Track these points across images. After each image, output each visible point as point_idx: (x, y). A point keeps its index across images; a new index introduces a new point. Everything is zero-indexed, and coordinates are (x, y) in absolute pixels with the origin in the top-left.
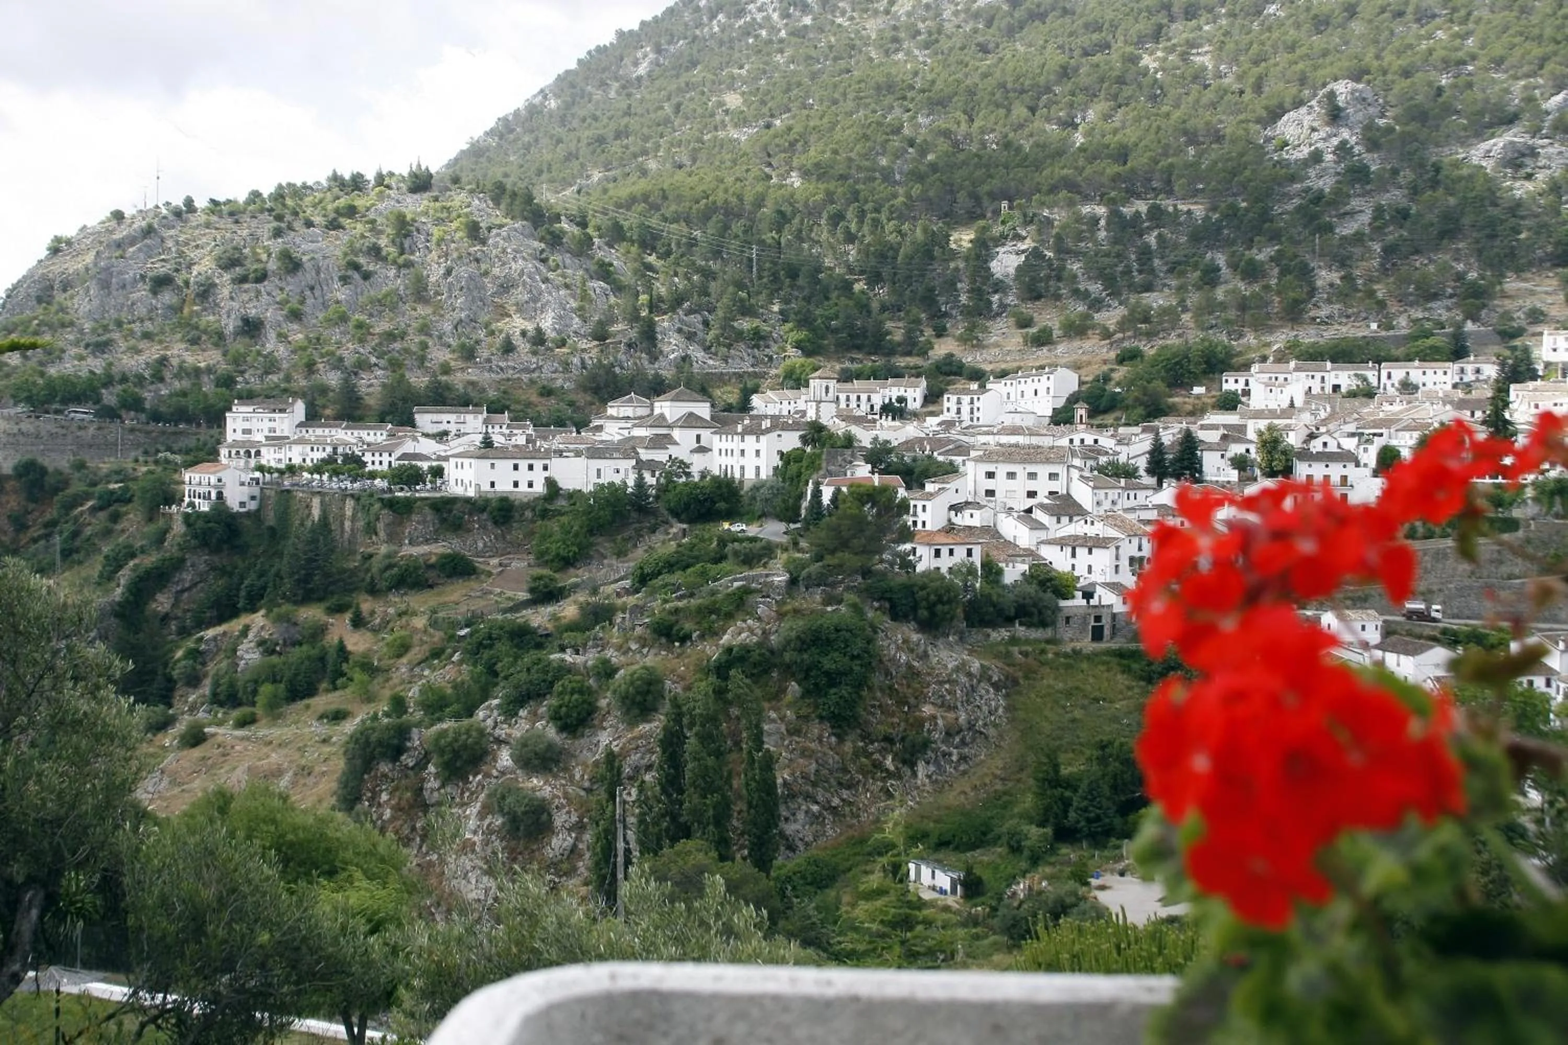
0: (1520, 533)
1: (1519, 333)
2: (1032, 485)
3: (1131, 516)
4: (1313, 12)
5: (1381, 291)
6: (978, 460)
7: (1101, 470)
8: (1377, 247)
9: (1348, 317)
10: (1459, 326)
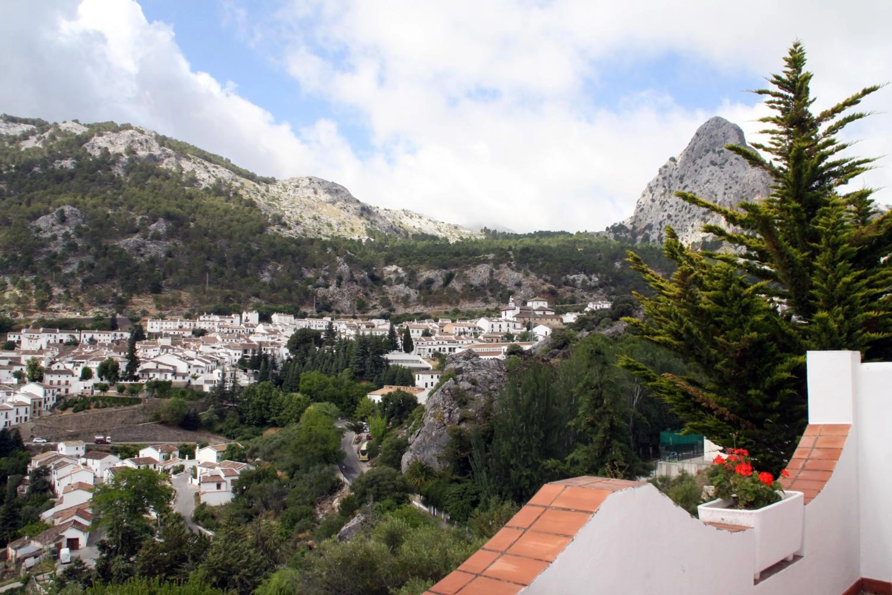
0: (142, 404)
1: (138, 320)
4: (55, 174)
5: (81, 299)
8: (80, 279)
9: (67, 309)
10: (114, 316)
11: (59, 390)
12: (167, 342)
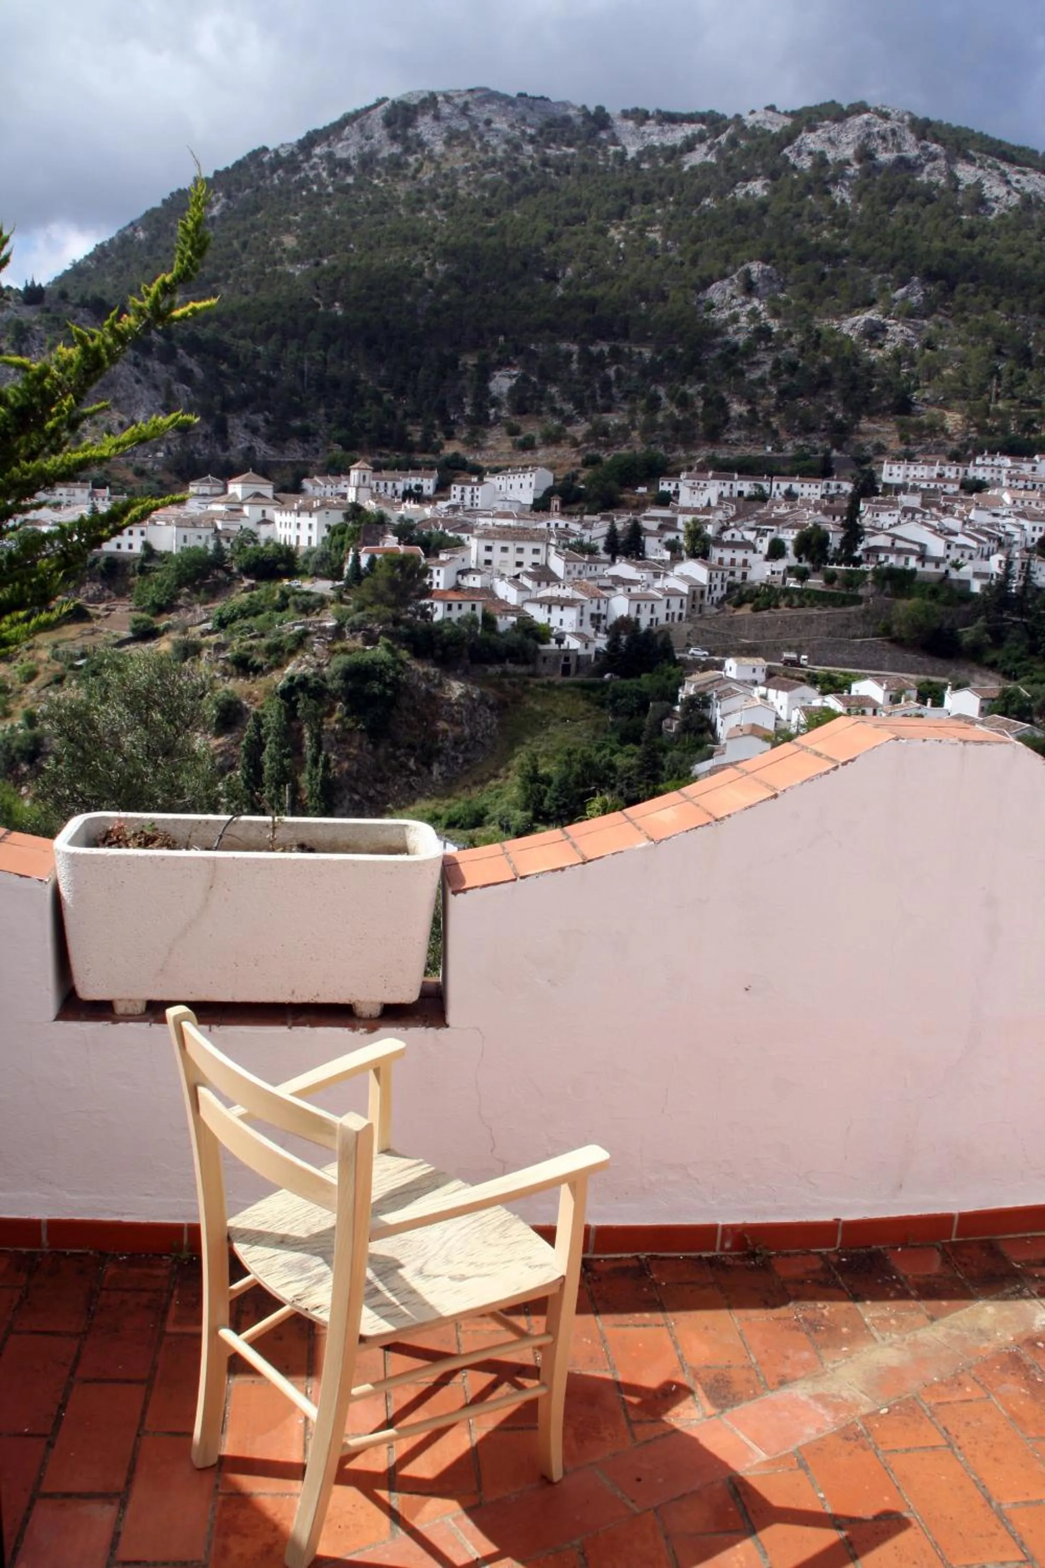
0: (863, 606)
1: (868, 460)
2: (520, 558)
3: (592, 584)
4: (737, 207)
5: (775, 422)
6: (480, 537)
7: (571, 547)
8: (773, 390)
9: (751, 440)
10: (828, 453)
11: (732, 574)
12: (914, 501)
